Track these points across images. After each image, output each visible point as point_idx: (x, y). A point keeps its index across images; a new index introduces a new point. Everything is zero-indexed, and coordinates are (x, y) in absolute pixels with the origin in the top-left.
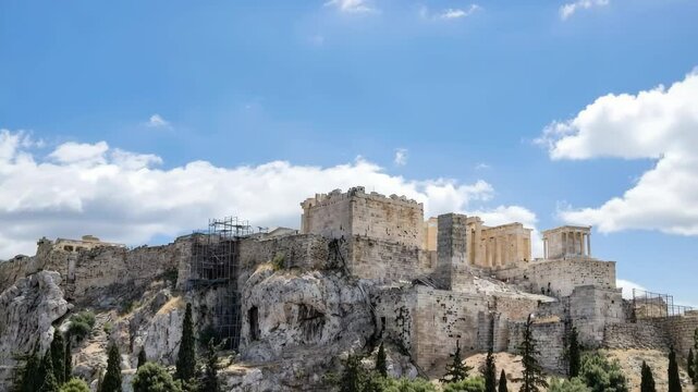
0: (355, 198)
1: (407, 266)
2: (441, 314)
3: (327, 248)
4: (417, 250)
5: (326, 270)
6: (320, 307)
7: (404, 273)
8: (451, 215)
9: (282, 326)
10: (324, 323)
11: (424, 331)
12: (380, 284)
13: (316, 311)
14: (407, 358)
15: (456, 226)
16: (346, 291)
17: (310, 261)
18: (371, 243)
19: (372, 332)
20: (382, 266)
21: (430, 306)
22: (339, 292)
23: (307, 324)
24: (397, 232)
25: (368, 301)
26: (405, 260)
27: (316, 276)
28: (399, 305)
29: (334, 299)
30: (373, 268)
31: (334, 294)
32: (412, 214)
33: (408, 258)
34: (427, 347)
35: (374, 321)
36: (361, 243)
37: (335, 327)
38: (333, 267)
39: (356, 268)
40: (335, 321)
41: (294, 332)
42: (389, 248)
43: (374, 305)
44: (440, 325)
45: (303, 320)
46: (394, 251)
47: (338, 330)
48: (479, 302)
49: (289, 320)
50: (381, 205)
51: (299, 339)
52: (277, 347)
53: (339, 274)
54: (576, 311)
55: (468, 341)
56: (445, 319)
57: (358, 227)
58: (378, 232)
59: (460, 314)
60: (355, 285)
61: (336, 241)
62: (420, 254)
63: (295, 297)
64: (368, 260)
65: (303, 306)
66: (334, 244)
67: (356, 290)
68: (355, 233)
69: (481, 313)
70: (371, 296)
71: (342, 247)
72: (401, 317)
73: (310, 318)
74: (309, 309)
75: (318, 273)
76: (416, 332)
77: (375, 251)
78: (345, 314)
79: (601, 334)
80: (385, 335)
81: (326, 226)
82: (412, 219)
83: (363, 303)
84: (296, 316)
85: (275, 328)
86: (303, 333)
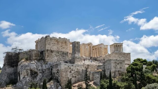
0: (47, 39)
1: (64, 58)
2: (69, 71)
3: (40, 54)
4: (67, 53)
5: (39, 60)
6: (36, 70)
7: (63, 60)
8: (75, 42)
9: (26, 77)
10: (37, 75)
11: (64, 76)
12: (55, 63)
13: (35, 72)
14: (59, 84)
15: (77, 45)
16: (44, 66)
17: (34, 58)
18: (52, 52)
19: (51, 77)
20: (56, 58)
21: (65, 69)
22: (42, 66)
23: (33, 76)
24: (61, 48)
25: (50, 69)
26: (63, 56)
27: (35, 62)
28: (57, 69)
29: (40, 68)
30: (53, 59)
31: (40, 67)
32: (66, 42)
33: (64, 55)
34: (65, 80)
35: (52, 74)
36: (49, 52)
37: (40, 76)
38: (42, 59)
39: (47, 59)
40: (40, 74)
41: (29, 78)
42: (58, 53)
43: (52, 69)
44: (69, 74)
45: (32, 74)
46: (60, 53)
47: (41, 77)
48: (82, 67)
49: (27, 75)
50: (55, 40)
51: (30, 80)
52: (24, 83)
53: (43, 61)
54: (106, 67)
55: (79, 78)
56: (71, 72)
57: (48, 47)
58: (55, 48)
59: (76, 70)
60: (47, 64)
61: (42, 52)
62: (68, 54)
63: (29, 68)
64: (51, 56)
65: (31, 70)
66: (42, 53)
67: (47, 66)
68: (47, 49)
69: (83, 70)
70: (51, 67)
71: (44, 53)
72: (58, 72)
73: (34, 74)
74: (33, 71)
75: (36, 61)
76: (61, 76)
77: (53, 54)
78: (43, 72)
79: (114, 74)
80: (54, 78)
81: (41, 48)
82: (66, 44)
83: (49, 69)
84: (30, 73)
85: (24, 77)
86: (32, 78)
